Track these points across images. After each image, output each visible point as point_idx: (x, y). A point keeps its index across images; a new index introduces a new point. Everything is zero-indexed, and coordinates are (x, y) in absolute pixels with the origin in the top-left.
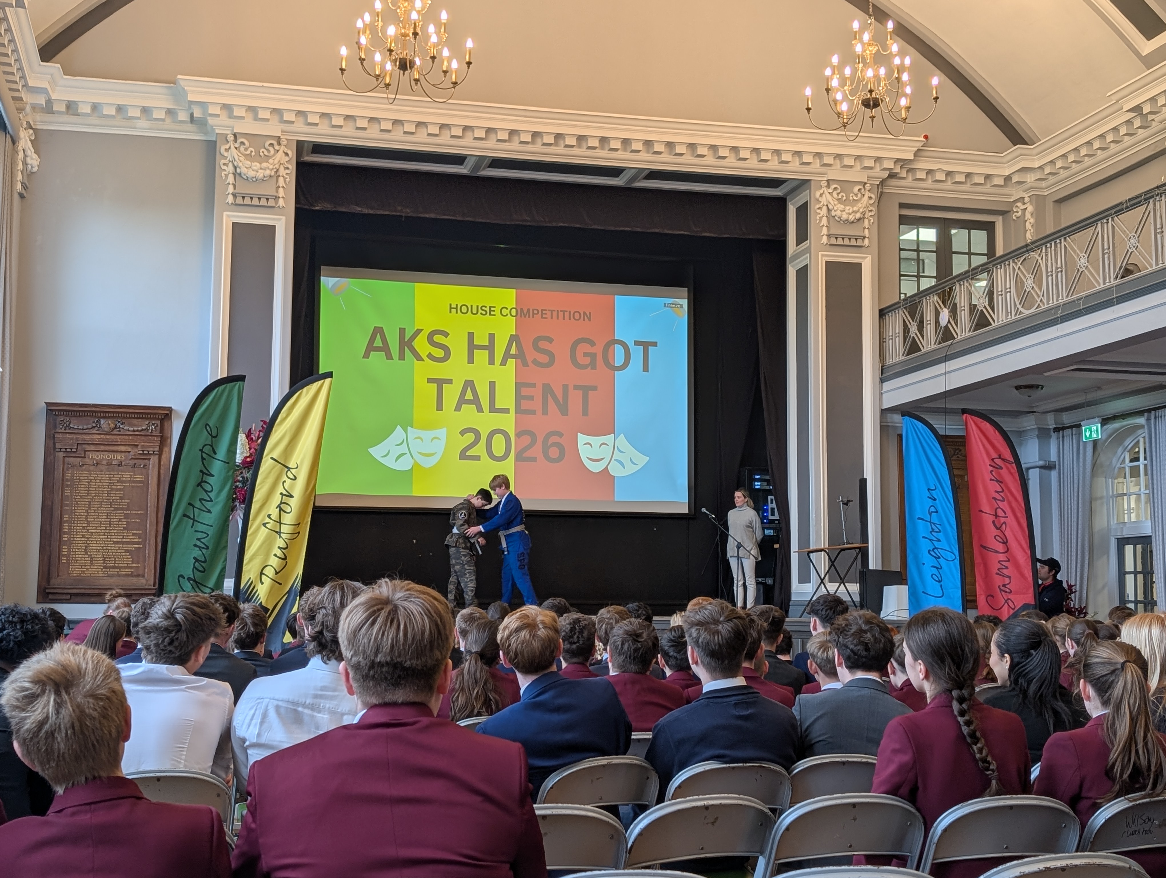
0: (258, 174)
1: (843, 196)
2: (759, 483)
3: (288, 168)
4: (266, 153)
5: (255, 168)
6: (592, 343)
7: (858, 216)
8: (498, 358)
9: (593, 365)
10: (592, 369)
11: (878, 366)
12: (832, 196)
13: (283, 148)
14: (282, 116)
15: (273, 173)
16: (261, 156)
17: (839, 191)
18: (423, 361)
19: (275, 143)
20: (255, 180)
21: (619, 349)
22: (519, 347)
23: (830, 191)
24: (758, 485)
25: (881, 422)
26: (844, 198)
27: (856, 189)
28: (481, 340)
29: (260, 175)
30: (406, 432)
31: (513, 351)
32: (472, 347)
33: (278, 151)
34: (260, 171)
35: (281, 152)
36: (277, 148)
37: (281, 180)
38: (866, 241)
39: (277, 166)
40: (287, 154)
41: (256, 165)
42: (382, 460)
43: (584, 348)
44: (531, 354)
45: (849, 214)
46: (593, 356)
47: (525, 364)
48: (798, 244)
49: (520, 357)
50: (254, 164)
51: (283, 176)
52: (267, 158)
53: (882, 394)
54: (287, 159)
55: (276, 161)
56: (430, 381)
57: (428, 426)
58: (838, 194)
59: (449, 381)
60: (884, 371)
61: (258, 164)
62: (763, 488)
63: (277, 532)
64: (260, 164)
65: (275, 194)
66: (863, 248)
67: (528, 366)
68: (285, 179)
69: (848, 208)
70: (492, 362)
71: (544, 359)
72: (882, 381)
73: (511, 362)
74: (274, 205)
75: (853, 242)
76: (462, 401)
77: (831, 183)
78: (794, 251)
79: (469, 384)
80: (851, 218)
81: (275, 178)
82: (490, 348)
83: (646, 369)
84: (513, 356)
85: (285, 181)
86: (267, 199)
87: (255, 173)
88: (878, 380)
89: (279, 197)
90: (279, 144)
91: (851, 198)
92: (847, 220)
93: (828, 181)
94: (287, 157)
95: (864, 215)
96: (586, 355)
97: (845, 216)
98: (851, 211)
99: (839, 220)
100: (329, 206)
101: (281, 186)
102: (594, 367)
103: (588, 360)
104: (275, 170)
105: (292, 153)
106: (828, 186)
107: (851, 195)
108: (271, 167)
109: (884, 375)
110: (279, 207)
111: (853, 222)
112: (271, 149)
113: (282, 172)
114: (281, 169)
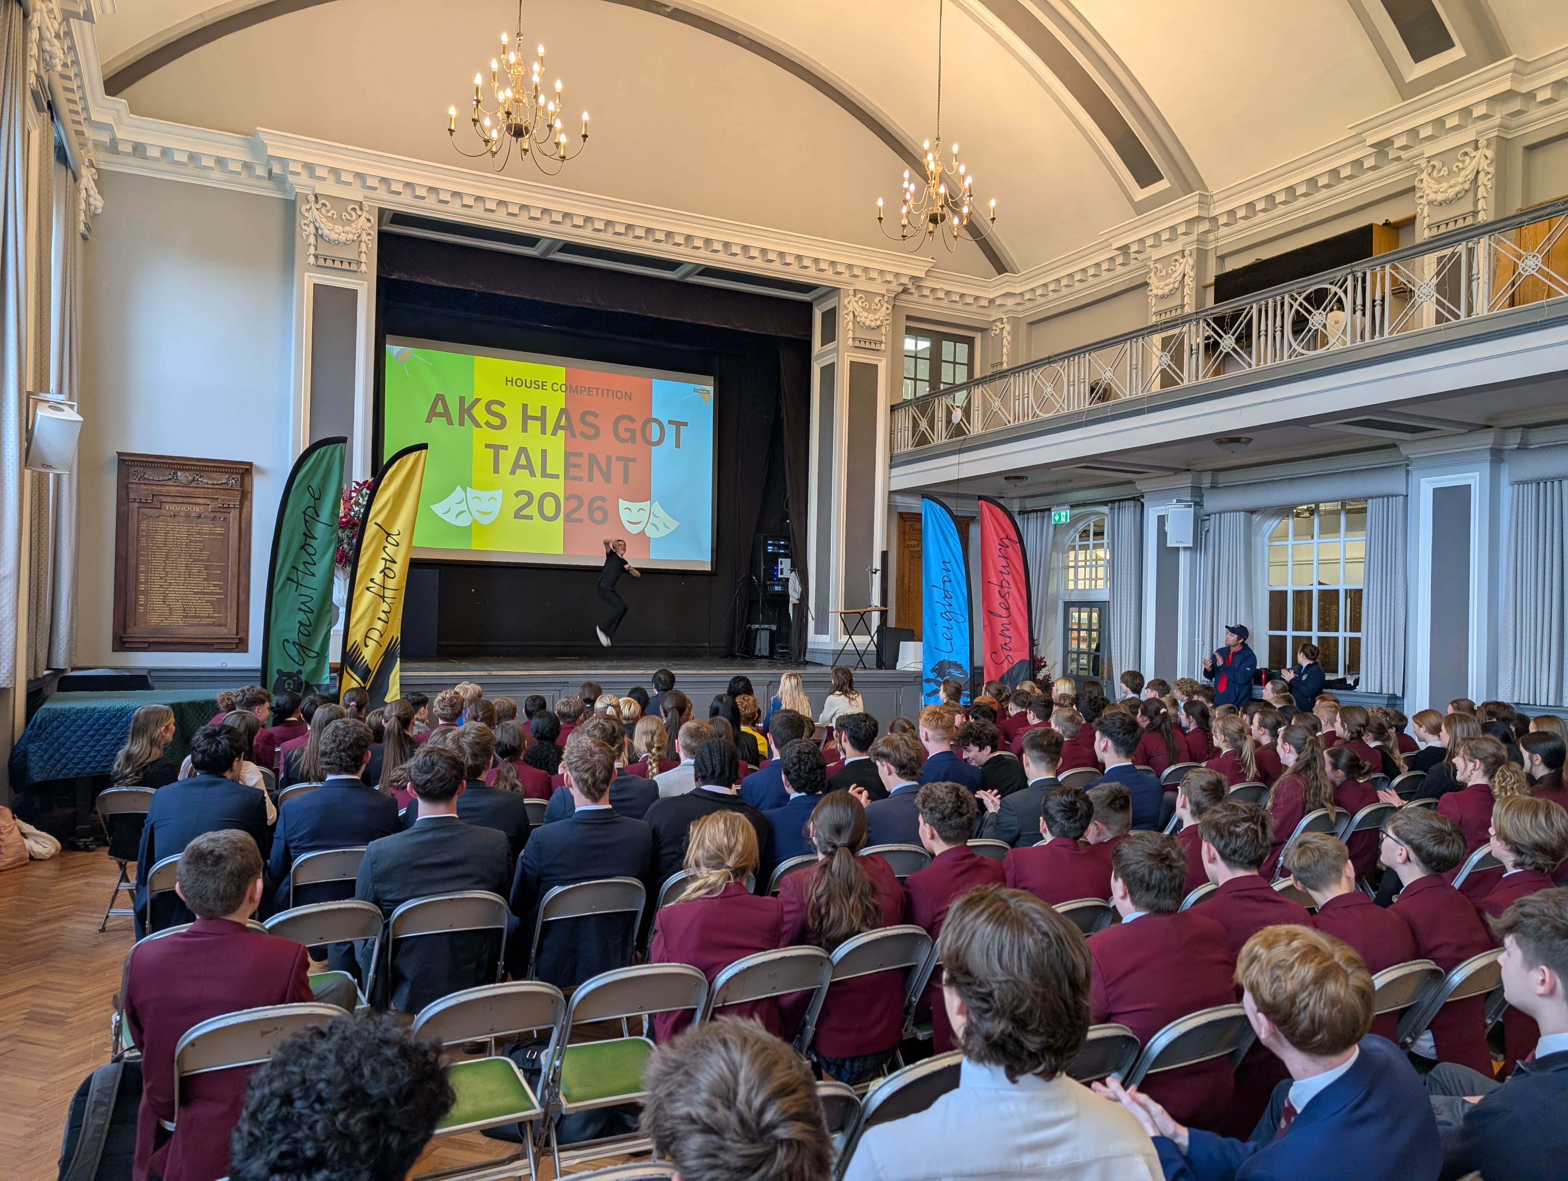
0: (341, 237)
3: (370, 235)
4: (348, 217)
5: (337, 231)
6: (632, 420)
8: (549, 428)
9: (633, 439)
10: (632, 443)
13: (365, 214)
14: (365, 181)
15: (355, 238)
16: (343, 220)
18: (481, 428)
19: (357, 208)
20: (338, 243)
21: (655, 427)
22: (569, 420)
24: (770, 549)
28: (535, 411)
29: (343, 238)
30: (466, 492)
31: (562, 423)
32: (526, 417)
33: (360, 217)
34: (343, 234)
35: (363, 218)
36: (359, 213)
37: (363, 245)
39: (359, 231)
40: (369, 220)
41: (338, 228)
42: (444, 517)
43: (624, 424)
44: (578, 427)
46: (633, 432)
47: (573, 435)
48: (823, 345)
49: (569, 428)
50: (336, 227)
51: (365, 242)
52: (349, 222)
54: (369, 225)
55: (359, 226)
56: (488, 446)
57: (484, 487)
59: (505, 448)
61: (340, 227)
62: (775, 552)
64: (343, 227)
65: (357, 259)
67: (575, 437)
68: (367, 245)
70: (543, 432)
71: (590, 431)
73: (561, 433)
74: (355, 269)
76: (516, 466)
79: (523, 451)
81: (357, 243)
82: (542, 419)
83: (678, 446)
84: (562, 428)
85: (367, 247)
86: (349, 263)
87: (337, 235)
89: (362, 263)
90: (361, 209)
94: (369, 223)
96: (627, 430)
100: (406, 276)
101: (363, 251)
102: (634, 442)
103: (627, 435)
104: (357, 235)
105: (374, 220)
108: (353, 231)
110: (361, 272)
112: (353, 213)
113: (364, 237)
114: (364, 234)
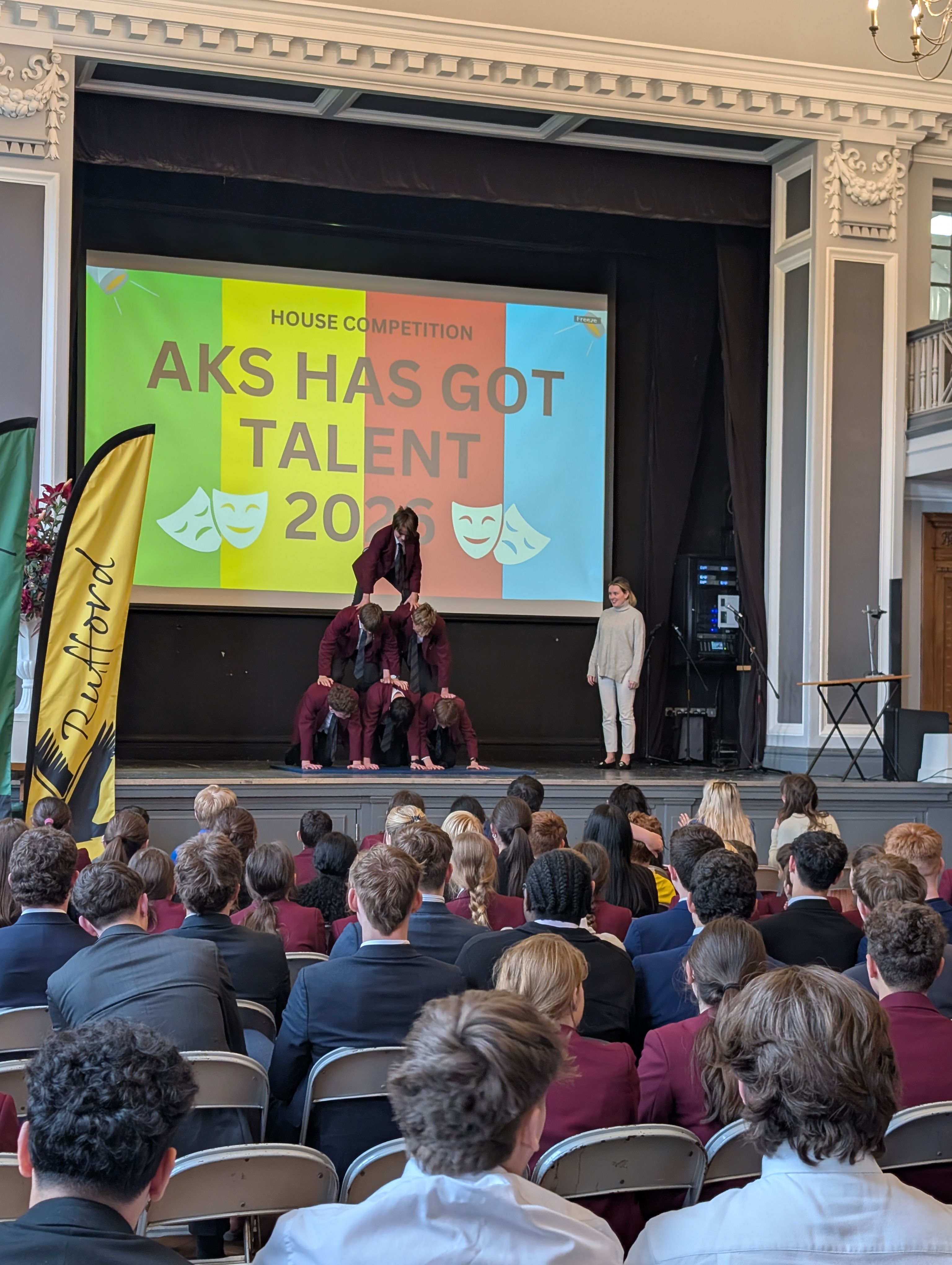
0: (20, 106)
1: (862, 166)
2: (705, 577)
3: (63, 99)
4: (31, 74)
5: (15, 97)
6: (473, 372)
7: (883, 195)
8: (341, 390)
9: (474, 404)
10: (472, 410)
11: (904, 414)
12: (847, 164)
13: (55, 69)
14: (55, 18)
15: (41, 106)
16: (23, 79)
17: (857, 158)
18: (235, 393)
19: (44, 59)
20: (16, 116)
21: (510, 382)
22: (371, 376)
23: (845, 157)
24: (703, 580)
25: (905, 496)
26: (864, 168)
27: (881, 156)
28: (318, 364)
29: (23, 108)
30: (211, 497)
31: (362, 382)
32: (304, 375)
33: (48, 72)
34: (23, 102)
35: (52, 74)
36: (47, 66)
37: (53, 116)
38: (892, 234)
39: (47, 95)
40: (61, 77)
41: (17, 93)
42: (178, 537)
43: (461, 379)
44: (387, 387)
45: (872, 192)
46: (474, 391)
47: (379, 400)
48: (789, 235)
49: (372, 389)
50: (14, 91)
51: (56, 111)
52: (33, 82)
53: (907, 455)
54: (61, 84)
55: (47, 88)
56: (244, 422)
57: (242, 490)
58: (856, 162)
59: (272, 424)
60: (912, 422)
61: (20, 92)
62: (711, 583)
63: (86, 661)
64: (23, 91)
65: (44, 138)
66: (888, 243)
67: (383, 404)
68: (59, 115)
69: (870, 183)
70: (331, 397)
71: (406, 394)
72: (909, 436)
73: (360, 398)
74: (43, 155)
75: (874, 234)
76: (289, 454)
77: (846, 145)
78: (783, 246)
79: (300, 429)
80: (874, 198)
81: (44, 114)
82: (330, 376)
83: (548, 411)
84: (361, 389)
85: (59, 119)
86: (33, 146)
87: (15, 104)
88: (903, 436)
89: (50, 143)
90: (50, 61)
91: (873, 169)
92: (868, 201)
93: (842, 142)
94: (61, 82)
95: (890, 194)
96: (464, 389)
97: (865, 196)
98: (874, 188)
99: (856, 200)
100: (116, 159)
101: (53, 125)
102: (476, 408)
103: (466, 397)
104: (45, 101)
105: (69, 76)
106: (842, 150)
107: (874, 164)
108: (39, 96)
109: (912, 429)
110: (50, 158)
111: (875, 204)
112: (38, 68)
113: (55, 104)
114: (54, 99)
